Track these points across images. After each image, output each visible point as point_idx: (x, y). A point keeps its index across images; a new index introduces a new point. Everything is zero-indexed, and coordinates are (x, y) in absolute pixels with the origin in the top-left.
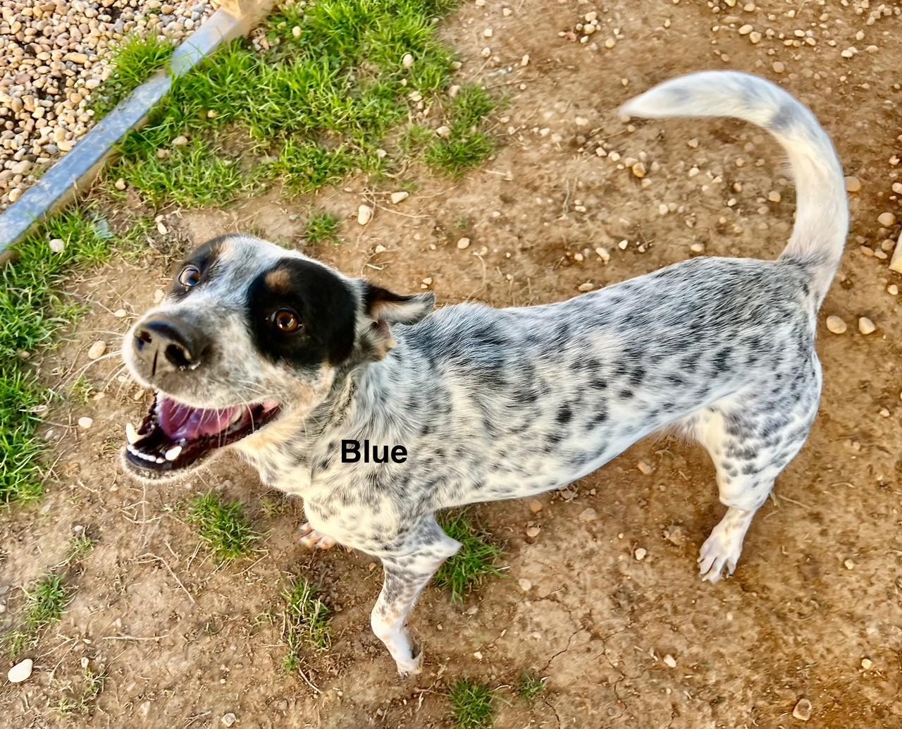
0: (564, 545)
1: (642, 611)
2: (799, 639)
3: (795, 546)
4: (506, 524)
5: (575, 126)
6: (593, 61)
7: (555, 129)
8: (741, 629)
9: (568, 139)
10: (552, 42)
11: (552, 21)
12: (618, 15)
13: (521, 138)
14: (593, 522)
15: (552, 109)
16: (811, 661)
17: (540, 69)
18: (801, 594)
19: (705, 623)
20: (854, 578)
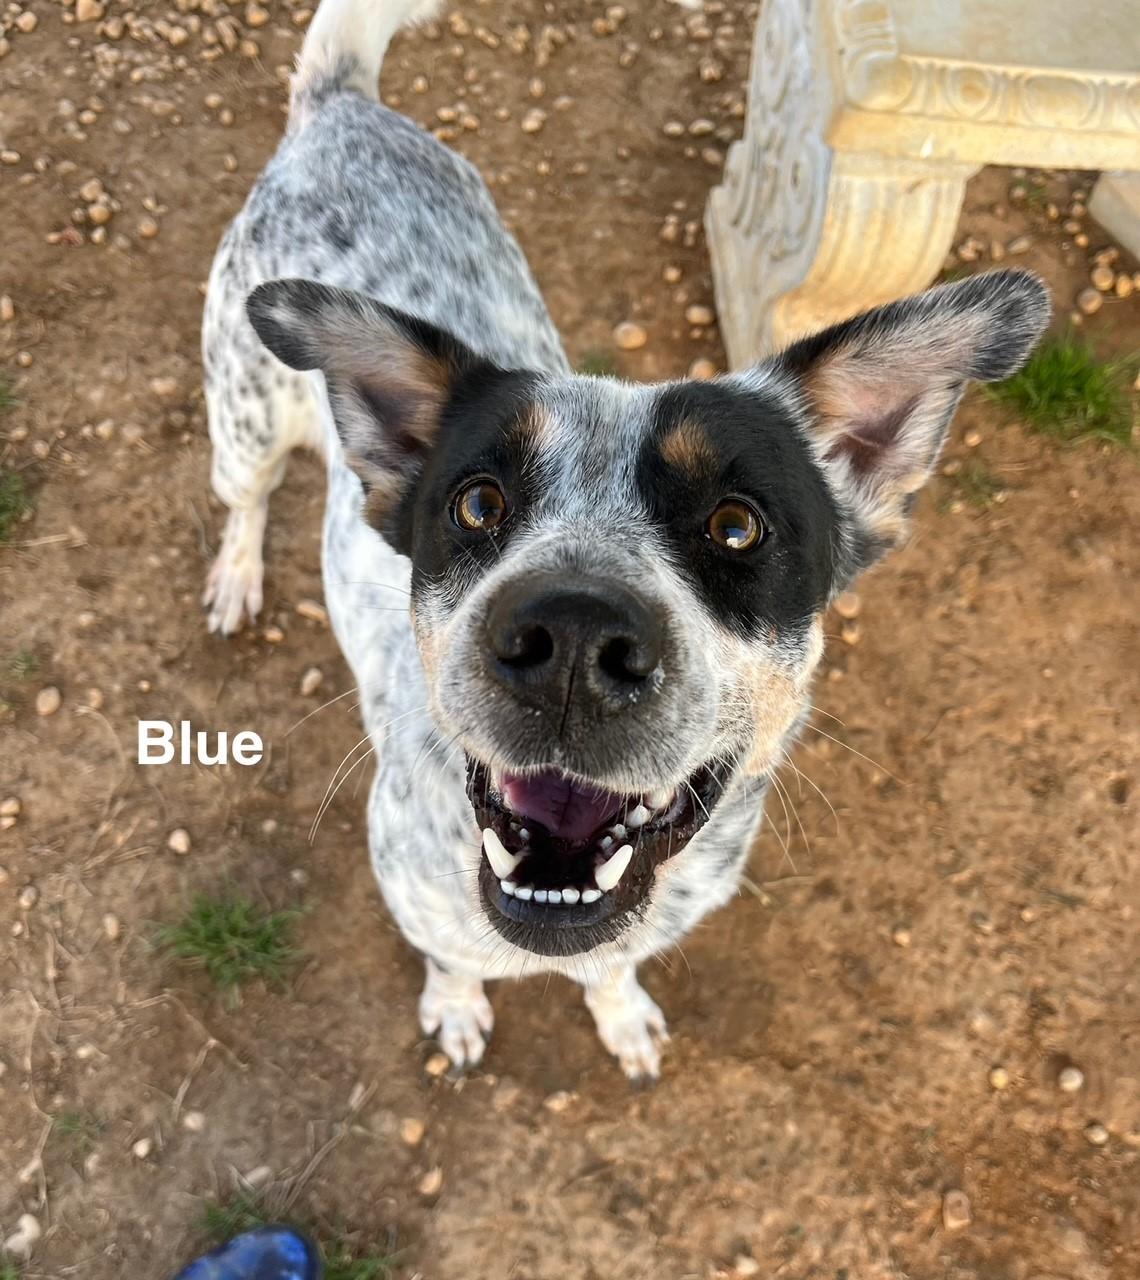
0: (490, 1174)
1: (667, 1207)
2: (896, 1098)
3: (821, 953)
4: (376, 1197)
5: (156, 398)
6: (134, 269)
7: (120, 417)
8: (815, 1137)
9: (155, 427)
10: (40, 258)
11: (23, 219)
12: (138, 174)
13: (67, 457)
14: (520, 1102)
15: (98, 381)
16: (926, 1123)
17: (42, 314)
18: (863, 1024)
19: (763, 1162)
20: (917, 956)
